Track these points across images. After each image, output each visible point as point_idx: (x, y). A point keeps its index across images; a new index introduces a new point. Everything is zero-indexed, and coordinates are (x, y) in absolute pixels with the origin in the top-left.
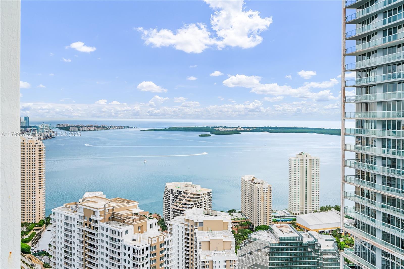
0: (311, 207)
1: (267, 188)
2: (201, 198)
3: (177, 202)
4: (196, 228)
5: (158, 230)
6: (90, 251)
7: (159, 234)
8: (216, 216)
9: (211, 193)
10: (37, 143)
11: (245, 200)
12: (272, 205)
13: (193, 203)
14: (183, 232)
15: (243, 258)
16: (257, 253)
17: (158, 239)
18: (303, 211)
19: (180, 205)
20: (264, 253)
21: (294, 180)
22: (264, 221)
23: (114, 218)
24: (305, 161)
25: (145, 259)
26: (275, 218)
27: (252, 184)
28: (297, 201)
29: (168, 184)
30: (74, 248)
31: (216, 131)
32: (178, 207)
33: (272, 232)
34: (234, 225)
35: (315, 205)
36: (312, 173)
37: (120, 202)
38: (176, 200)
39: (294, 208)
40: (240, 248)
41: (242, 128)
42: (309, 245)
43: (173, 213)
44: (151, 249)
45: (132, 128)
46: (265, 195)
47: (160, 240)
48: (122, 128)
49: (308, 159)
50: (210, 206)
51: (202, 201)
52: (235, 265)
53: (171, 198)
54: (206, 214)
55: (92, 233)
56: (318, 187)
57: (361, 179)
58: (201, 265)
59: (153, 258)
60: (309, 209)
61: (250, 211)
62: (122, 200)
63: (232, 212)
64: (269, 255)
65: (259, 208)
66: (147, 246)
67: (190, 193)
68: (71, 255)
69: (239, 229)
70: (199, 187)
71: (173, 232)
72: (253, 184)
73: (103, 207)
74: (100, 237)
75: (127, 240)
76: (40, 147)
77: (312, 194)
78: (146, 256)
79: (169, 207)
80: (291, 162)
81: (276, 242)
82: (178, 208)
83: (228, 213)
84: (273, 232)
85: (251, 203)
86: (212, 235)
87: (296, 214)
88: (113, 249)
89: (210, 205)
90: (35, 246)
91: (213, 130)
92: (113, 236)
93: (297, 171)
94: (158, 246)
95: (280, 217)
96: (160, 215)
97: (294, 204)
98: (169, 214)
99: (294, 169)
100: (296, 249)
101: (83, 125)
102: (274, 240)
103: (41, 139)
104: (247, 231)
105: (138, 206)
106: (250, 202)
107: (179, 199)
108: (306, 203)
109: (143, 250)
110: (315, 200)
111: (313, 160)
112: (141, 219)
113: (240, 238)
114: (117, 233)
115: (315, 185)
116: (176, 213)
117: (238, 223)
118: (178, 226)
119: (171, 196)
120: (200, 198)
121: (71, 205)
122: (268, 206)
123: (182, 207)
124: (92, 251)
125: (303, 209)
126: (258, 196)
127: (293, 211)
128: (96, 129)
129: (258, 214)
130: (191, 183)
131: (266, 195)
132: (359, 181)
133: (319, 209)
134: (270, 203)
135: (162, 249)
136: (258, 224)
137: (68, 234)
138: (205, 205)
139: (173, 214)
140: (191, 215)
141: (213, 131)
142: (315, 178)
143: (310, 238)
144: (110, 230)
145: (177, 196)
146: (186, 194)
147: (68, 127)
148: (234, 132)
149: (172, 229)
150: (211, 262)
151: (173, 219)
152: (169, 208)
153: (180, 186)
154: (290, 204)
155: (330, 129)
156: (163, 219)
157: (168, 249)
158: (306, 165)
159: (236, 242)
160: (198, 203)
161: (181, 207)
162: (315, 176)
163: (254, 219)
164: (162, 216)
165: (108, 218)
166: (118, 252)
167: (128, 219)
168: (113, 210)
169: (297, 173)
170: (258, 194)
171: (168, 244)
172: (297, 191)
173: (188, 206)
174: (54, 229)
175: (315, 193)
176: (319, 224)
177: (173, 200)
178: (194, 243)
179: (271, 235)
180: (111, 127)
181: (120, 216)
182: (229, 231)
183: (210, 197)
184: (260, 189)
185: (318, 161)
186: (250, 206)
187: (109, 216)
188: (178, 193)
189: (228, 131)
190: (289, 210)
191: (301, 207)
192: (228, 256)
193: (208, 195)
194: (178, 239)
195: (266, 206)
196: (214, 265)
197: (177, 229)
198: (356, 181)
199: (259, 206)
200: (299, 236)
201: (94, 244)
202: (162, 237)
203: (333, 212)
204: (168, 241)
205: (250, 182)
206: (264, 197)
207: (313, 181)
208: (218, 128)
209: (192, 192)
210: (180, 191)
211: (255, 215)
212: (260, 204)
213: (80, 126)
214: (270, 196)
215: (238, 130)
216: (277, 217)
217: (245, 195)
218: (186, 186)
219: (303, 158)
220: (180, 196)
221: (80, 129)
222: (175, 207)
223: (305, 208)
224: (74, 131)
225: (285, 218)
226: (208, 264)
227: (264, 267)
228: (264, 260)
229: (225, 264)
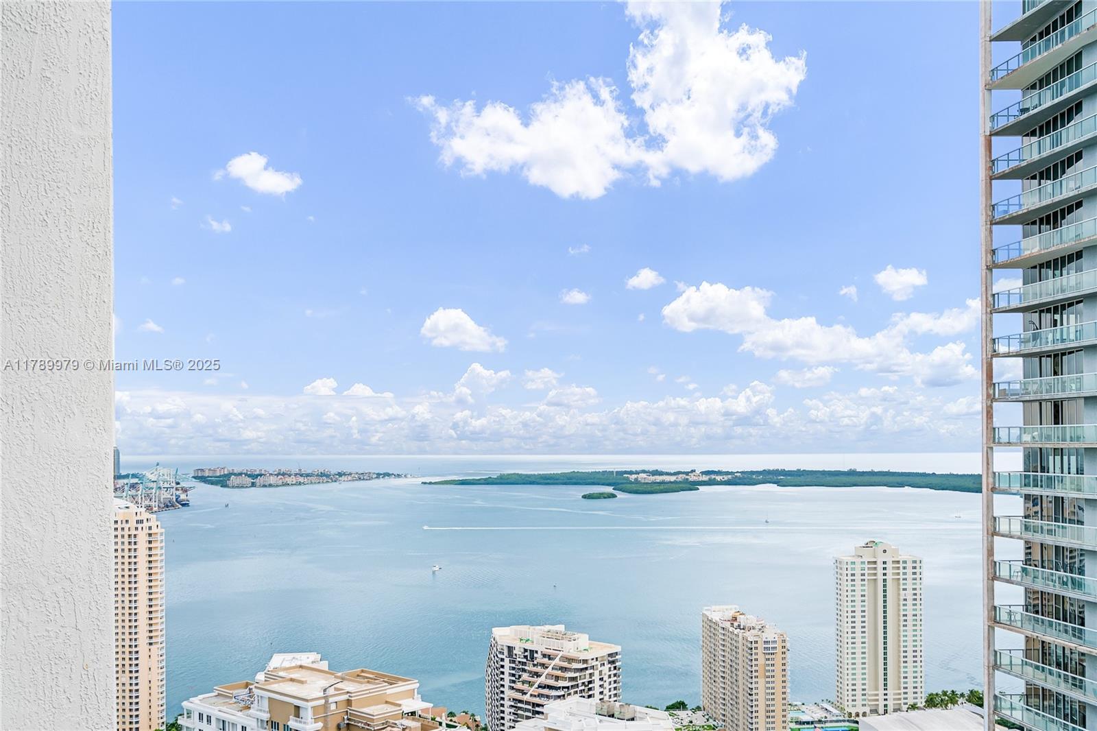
0: (900, 694)
1: (773, 642)
2: (591, 671)
3: (524, 682)
8: (633, 719)
9: (617, 657)
10: (142, 522)
11: (712, 676)
12: (788, 690)
13: (569, 684)
18: (878, 705)
19: (533, 690)
21: (850, 620)
23: (350, 725)
24: (880, 566)
26: (799, 726)
27: (731, 629)
28: (859, 676)
29: (497, 632)
31: (631, 483)
32: (525, 694)
35: (911, 690)
36: (902, 598)
37: (368, 682)
38: (520, 676)
39: (851, 698)
41: (703, 473)
45: (399, 476)
46: (770, 662)
48: (371, 478)
49: (889, 560)
50: (615, 692)
51: (593, 678)
53: (507, 670)
54: (606, 714)
56: (918, 638)
57: (1043, 615)
60: (894, 699)
61: (729, 705)
62: (371, 676)
63: (678, 708)
65: (754, 697)
67: (559, 656)
70: (583, 640)
72: (736, 632)
73: (321, 694)
76: (150, 532)
77: (903, 659)
79: (502, 696)
80: (841, 569)
82: (526, 698)
83: (667, 712)
85: (729, 683)
87: (857, 715)
89: (615, 688)
91: (620, 479)
93: (858, 593)
95: (812, 723)
96: (478, 718)
97: (850, 687)
98: (502, 715)
99: (850, 588)
101: (265, 471)
103: (152, 509)
105: (418, 693)
106: (726, 681)
107: (530, 672)
108: (885, 685)
110: (910, 675)
111: (905, 562)
112: (424, 729)
115: (910, 633)
116: (522, 713)
119: (507, 663)
120: (586, 669)
121: (234, 689)
122: (778, 690)
123: (538, 696)
125: (877, 700)
126: (749, 663)
127: (850, 706)
128: (301, 479)
129: (750, 714)
130: (561, 628)
131: (773, 662)
132: (1037, 620)
133: (924, 700)
134: (784, 684)
138: (602, 690)
139: (514, 714)
140: (561, 719)
141: (621, 482)
142: (910, 613)
145: (524, 664)
146: (550, 659)
147: (225, 476)
148: (680, 485)
151: (514, 727)
152: (502, 698)
153: (532, 638)
154: (840, 685)
155: (951, 475)
158: (885, 577)
160: (583, 683)
161: (535, 696)
162: (910, 607)
163: (740, 729)
164: (483, 719)
165: (334, 724)
167: (390, 728)
168: (349, 702)
169: (858, 599)
170: (749, 657)
172: (858, 651)
173: (554, 693)
175: (910, 654)
177: (514, 675)
180: (340, 474)
181: (368, 720)
183: (615, 668)
184: (754, 645)
185: (918, 565)
186: (727, 692)
187: (339, 720)
188: (526, 657)
189: (663, 483)
190: (838, 704)
191: (869, 695)
193: (610, 662)
195: (773, 691)
198: (1027, 622)
199: (754, 692)
203: (963, 710)
205: (728, 625)
206: (767, 668)
207: (906, 621)
208: (635, 476)
209: (565, 653)
210: (532, 652)
211: (741, 718)
212: (756, 686)
213: (258, 472)
214: (784, 665)
215: (690, 479)
216: (804, 723)
217: (712, 661)
218: (549, 636)
219: (875, 558)
220: (531, 665)
221: (257, 481)
222: (519, 696)
223: (881, 697)
224: (242, 487)
225: (828, 725)
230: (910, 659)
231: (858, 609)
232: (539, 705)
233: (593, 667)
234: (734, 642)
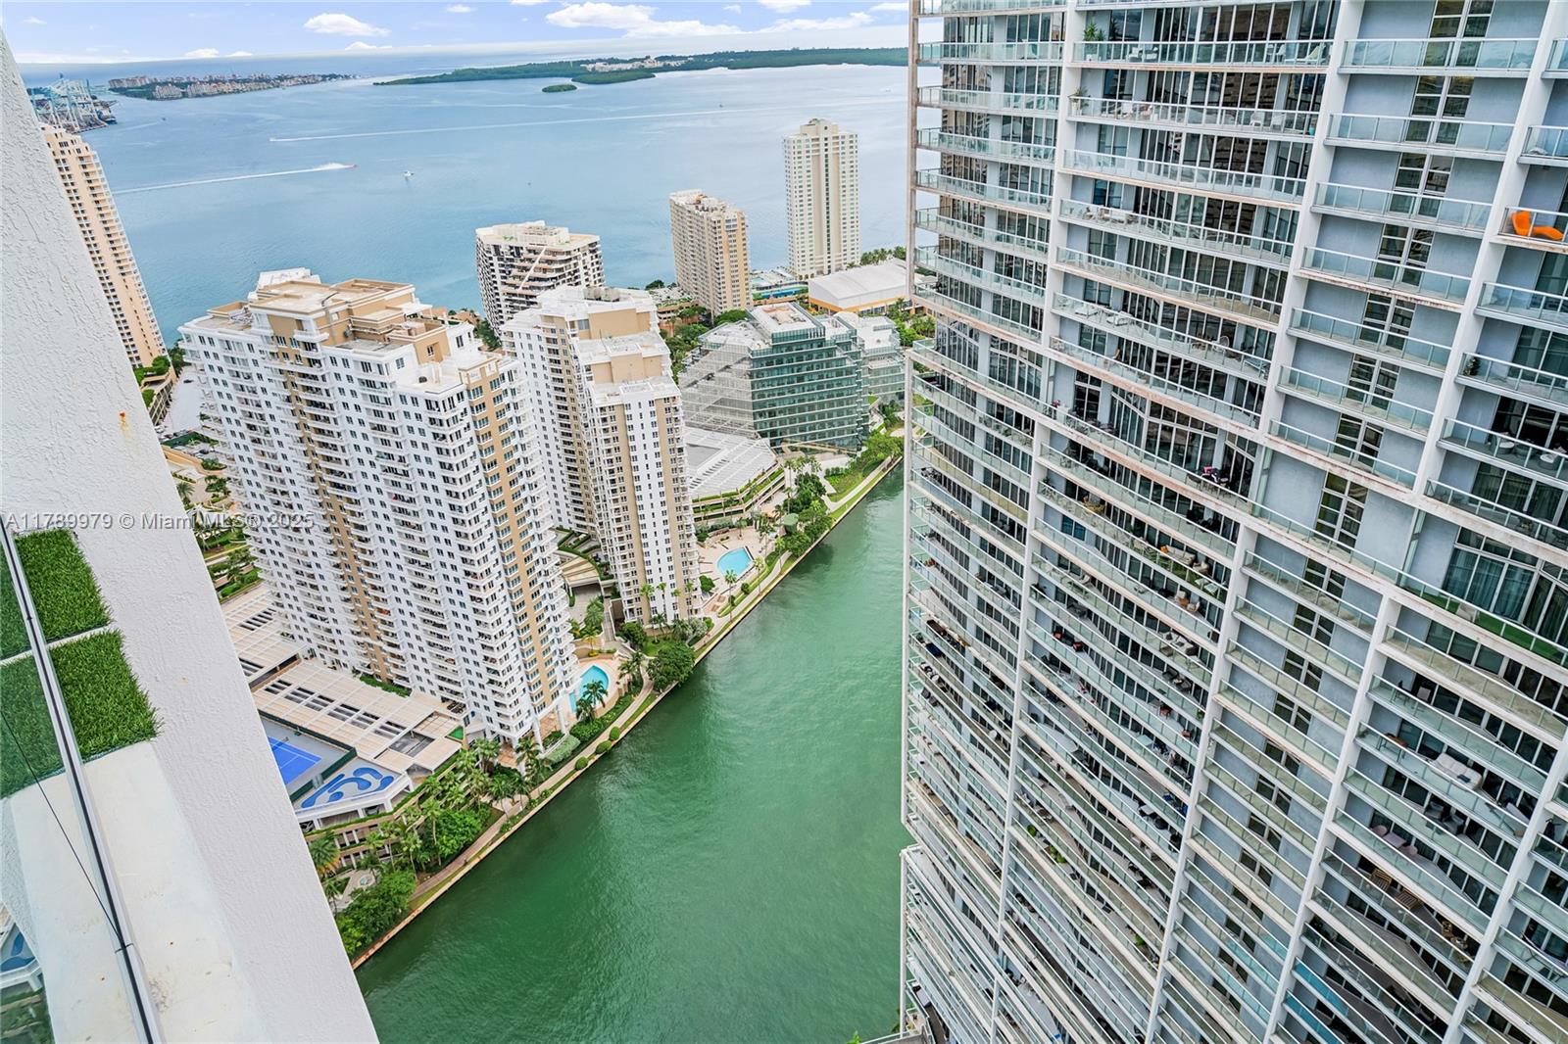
0: (840, 256)
1: (734, 221)
2: (575, 261)
3: (514, 277)
4: (574, 335)
5: (479, 349)
6: (317, 418)
8: (618, 300)
9: (597, 246)
10: (66, 144)
11: (683, 256)
12: (749, 262)
13: (557, 275)
14: (541, 348)
15: (692, 390)
16: (723, 375)
17: (482, 370)
18: (823, 267)
19: (523, 284)
20: (739, 373)
21: (798, 194)
22: (734, 301)
23: (355, 333)
24: (822, 142)
25: (461, 420)
26: (760, 292)
27: (696, 212)
28: (807, 244)
29: (481, 232)
30: (272, 417)
31: (589, 73)
32: (518, 287)
33: (753, 325)
34: (665, 318)
35: (849, 252)
36: (841, 171)
37: (365, 291)
38: (510, 272)
39: (801, 263)
40: (684, 368)
41: (659, 59)
42: (838, 344)
44: (469, 395)
45: (347, 77)
46: (732, 239)
47: (488, 373)
48: (317, 82)
49: (830, 136)
50: (599, 278)
51: (578, 267)
52: (675, 408)
53: (496, 267)
54: (593, 298)
55: (307, 375)
56: (855, 206)
57: (953, 176)
58: (598, 416)
59: (479, 415)
60: (836, 261)
61: (700, 279)
62: (366, 285)
63: (656, 287)
64: (751, 376)
65: (720, 271)
66: (458, 390)
67: (544, 251)
68: (268, 432)
69: (677, 327)
70: (564, 233)
71: (518, 349)
72: (700, 213)
73: (320, 307)
74: (332, 384)
75: (404, 380)
76: (81, 155)
77: (842, 226)
78: (462, 414)
79: (496, 291)
80: (789, 147)
81: (764, 347)
82: (519, 291)
83: (647, 291)
84: (757, 325)
85: (698, 260)
86: (614, 347)
87: (807, 277)
88: (374, 406)
89: (599, 275)
90: (163, 424)
91: (578, 70)
92: (366, 376)
93: (804, 170)
94: (486, 387)
95: (770, 287)
96: (477, 314)
97: (800, 254)
98: (499, 309)
99: (797, 165)
100: (810, 357)
101: (194, 78)
102: (760, 342)
103: (73, 129)
104: (695, 328)
105: (416, 297)
106: (695, 259)
107: (519, 267)
108: (828, 249)
109: (451, 399)
110: (848, 239)
111: (843, 137)
112: (428, 328)
113: (681, 347)
114: (375, 369)
115: (848, 202)
116: (517, 305)
117: (672, 311)
118: (528, 335)
119: (495, 261)
120: (570, 259)
121: (228, 310)
122: (741, 263)
123: (530, 288)
124: (322, 418)
125: (822, 263)
126: (714, 241)
127: (801, 270)
128: (238, 86)
129: (718, 286)
130: (541, 223)
131: (734, 239)
132: (949, 181)
133: (860, 259)
134: (745, 257)
135: (496, 392)
136: (719, 309)
137: (244, 384)
138: (587, 277)
139: (510, 306)
140: (555, 306)
141: (578, 72)
142: (847, 184)
143: (840, 328)
144: (355, 362)
145: (512, 260)
146: (535, 254)
147: (147, 86)
148: (637, 73)
149: (513, 345)
150: (620, 408)
151: (512, 318)
152: (497, 294)
153: (516, 235)
154: (791, 253)
155: (883, 49)
156: (486, 322)
157: (513, 391)
158: (826, 153)
159: (672, 356)
160: (569, 273)
161: (527, 289)
162: (848, 179)
163: (711, 299)
164: (483, 314)
165: (341, 334)
166: (389, 413)
167: (395, 331)
168: (350, 311)
169: (805, 174)
170: (714, 236)
171: (511, 379)
173: (543, 284)
174: (202, 377)
175: (848, 220)
176: (859, 295)
177: (504, 272)
178: (574, 371)
179: (752, 332)
180: (282, 79)
181: (373, 326)
182: (654, 332)
183: (596, 256)
184: (717, 225)
185: (854, 139)
186: (696, 268)
187: (345, 329)
188: (512, 254)
189: (620, 71)
190: (790, 269)
191: (816, 259)
192: (657, 389)
193: (591, 252)
194: (534, 365)
195: (736, 264)
196: (627, 412)
197: (526, 341)
198: (942, 184)
199: (720, 266)
200: (814, 327)
201: (322, 401)
202: (493, 364)
203: (891, 263)
204: (510, 373)
205: (693, 208)
206: (730, 244)
207: (844, 191)
208: (590, 66)
209: (549, 247)
210: (517, 248)
211: (710, 289)
212: (722, 260)
213: (185, 80)
214: (744, 239)
215: (646, 67)
216: (763, 288)
217: (682, 242)
218: (532, 232)
219: (817, 134)
220: (519, 261)
221: (188, 90)
222: (512, 290)
223: (826, 260)
224: (172, 98)
225: (782, 288)
226: (612, 413)
227: (741, 403)
228: (741, 388)
229: (653, 409)
230: (848, 225)
231: (805, 184)
232: (531, 297)
233: (576, 258)
234: (699, 223)
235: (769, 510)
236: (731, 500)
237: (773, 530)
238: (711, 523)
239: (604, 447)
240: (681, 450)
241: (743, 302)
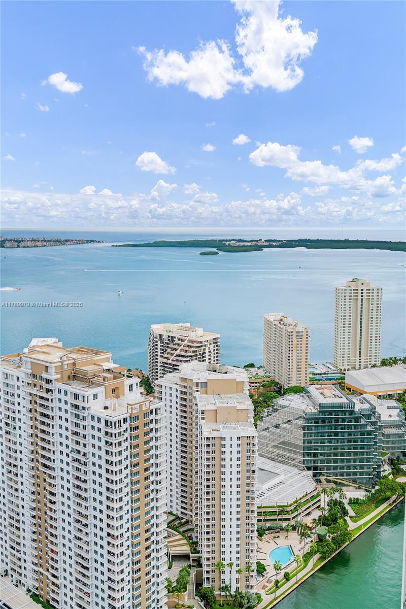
1: (302, 332)
2: (204, 348)
3: (168, 354)
4: (197, 391)
5: (141, 393)
6: (43, 423)
7: (143, 399)
8: (226, 373)
9: (218, 340)
11: (269, 350)
12: (309, 357)
13: (193, 354)
14: (177, 397)
15: (265, 433)
16: (286, 426)
17: (141, 406)
18: (356, 365)
19: (173, 358)
20: (297, 426)
21: (343, 320)
22: (298, 380)
23: (75, 376)
24: (360, 292)
25: (123, 435)
26: (314, 376)
28: (346, 350)
29: (154, 327)
30: (20, 420)
31: (226, 246)
32: (169, 359)
33: (308, 396)
34: (253, 386)
35: (373, 357)
36: (371, 309)
37: (85, 354)
38: (166, 350)
39: (342, 361)
40: (261, 419)
41: (266, 241)
42: (363, 415)
43: (162, 368)
44: (131, 421)
45: (99, 242)
46: (300, 343)
48: (83, 243)
49: (365, 288)
51: (205, 351)
52: (254, 443)
53: (159, 347)
54: (212, 370)
55: (44, 398)
56: (378, 330)
58: (205, 442)
59: (134, 433)
60: (364, 362)
61: (277, 365)
62: (86, 350)
63: (250, 367)
64: (304, 428)
65: (291, 361)
66: (125, 416)
67: (187, 340)
68: (15, 428)
69: (260, 392)
70: (200, 332)
71: (163, 396)
72: (282, 327)
73: (59, 360)
74: (56, 404)
75: (95, 407)
77: (370, 341)
78: (124, 431)
79: (156, 360)
80: (339, 293)
81: (314, 411)
82: (170, 361)
83: (244, 369)
84: (311, 396)
86: (220, 401)
87: (345, 370)
88: (76, 420)
89: (217, 357)
91: (221, 244)
92: (75, 402)
93: (347, 306)
94: (141, 416)
95: (321, 374)
96: (144, 372)
97: (341, 356)
98: (157, 371)
99: (343, 304)
100: (344, 421)
101: (25, 239)
102: (312, 408)
104: (271, 394)
105: (111, 360)
106: (276, 353)
107: (172, 348)
108: (360, 354)
109: (119, 422)
110: (373, 349)
111: (373, 290)
112: (115, 378)
113: (262, 405)
114: (81, 398)
115: (374, 327)
116: (167, 369)
117: (258, 383)
118: (171, 388)
119: (159, 343)
120: (202, 346)
121: (12, 357)
122: (304, 358)
123: (176, 361)
124: (46, 424)
125: (355, 362)
126: (289, 343)
127: (341, 366)
128: (45, 243)
129: (288, 370)
130: (188, 325)
133: (380, 362)
134: (307, 354)
135: (146, 420)
136: (288, 385)
137: (10, 399)
138: (210, 357)
139: (163, 370)
140: (189, 373)
141: (222, 246)
142: (375, 317)
143: (365, 405)
144: (71, 393)
145: (168, 344)
146: (182, 341)
147: (2, 241)
148: (253, 248)
149: (161, 393)
150: (219, 439)
151: (163, 377)
152: (157, 362)
153: (173, 330)
154: (336, 354)
155: (400, 242)
156: (148, 377)
157: (156, 421)
158: (362, 298)
159: (255, 410)
160: (200, 354)
161: (174, 361)
162: (375, 314)
163: (283, 378)
164: (147, 373)
165: (67, 376)
166: (83, 425)
167: (96, 378)
168: (74, 364)
169: (347, 309)
170: (289, 340)
171: (156, 414)
172: (347, 337)
173: (184, 359)
175: (374, 338)
176: (379, 385)
177: (163, 350)
178: (194, 413)
179: (307, 401)
180: (67, 241)
181: (85, 374)
182: (246, 394)
183: (217, 346)
184: (291, 334)
185: (380, 291)
186: (276, 358)
187: (69, 374)
188: (169, 340)
189: (244, 246)
190: (335, 365)
191: (352, 360)
192: (243, 430)
193: (214, 343)
194: (171, 406)
195: (301, 358)
196: (223, 443)
197: (168, 392)
199: (291, 358)
200: (348, 402)
201: (48, 414)
202: (147, 403)
203: (400, 368)
204: (156, 410)
205: (277, 323)
206: (298, 346)
207: (372, 321)
208: (229, 242)
209: (190, 338)
210: (172, 337)
211: (283, 372)
212: (292, 355)
213: (21, 240)
214: (307, 344)
215: (259, 245)
216: (316, 374)
217: (269, 342)
218: (181, 329)
219: (357, 287)
220: (172, 344)
221: (20, 244)
222: (165, 361)
223: (358, 361)
224: (12, 247)
225: (328, 375)
226: (213, 442)
227: (296, 446)
228: (297, 436)
229: (239, 442)
230: (374, 341)
231: (347, 315)
233: (205, 346)
234: (280, 332)
235: (308, 521)
236: (283, 510)
237: (309, 536)
238: (268, 524)
239: (205, 463)
240: (254, 471)
241: (303, 382)
